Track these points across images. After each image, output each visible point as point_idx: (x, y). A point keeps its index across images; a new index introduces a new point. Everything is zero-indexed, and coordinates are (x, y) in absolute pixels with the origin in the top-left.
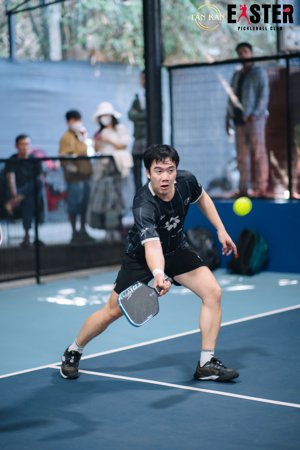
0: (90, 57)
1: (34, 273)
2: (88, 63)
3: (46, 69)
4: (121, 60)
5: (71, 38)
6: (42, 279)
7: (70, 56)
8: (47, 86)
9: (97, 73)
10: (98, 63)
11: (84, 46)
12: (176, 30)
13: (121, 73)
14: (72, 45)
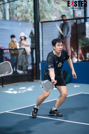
0: (18, 19)
1: (1, 84)
2: (17, 21)
4: (27, 20)
5: (12, 13)
6: (4, 86)
7: (12, 19)
9: (20, 24)
10: (20, 21)
11: (16, 16)
12: (44, 11)
13: (27, 24)
14: (12, 15)
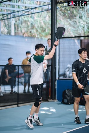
0: (23, 35)
1: (17, 103)
2: (23, 36)
3: (10, 38)
4: (32, 36)
5: (17, 29)
6: (19, 105)
7: (17, 34)
8: (10, 43)
9: (26, 40)
10: (26, 37)
11: (21, 32)
13: (33, 40)
14: (17, 31)
